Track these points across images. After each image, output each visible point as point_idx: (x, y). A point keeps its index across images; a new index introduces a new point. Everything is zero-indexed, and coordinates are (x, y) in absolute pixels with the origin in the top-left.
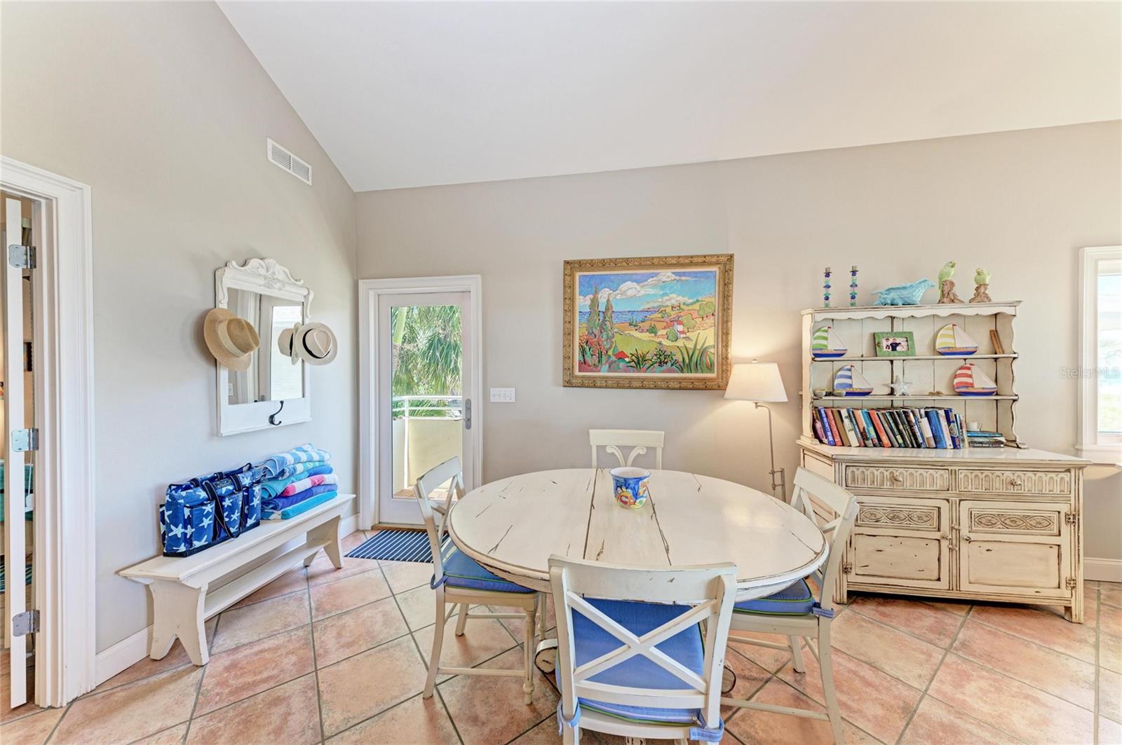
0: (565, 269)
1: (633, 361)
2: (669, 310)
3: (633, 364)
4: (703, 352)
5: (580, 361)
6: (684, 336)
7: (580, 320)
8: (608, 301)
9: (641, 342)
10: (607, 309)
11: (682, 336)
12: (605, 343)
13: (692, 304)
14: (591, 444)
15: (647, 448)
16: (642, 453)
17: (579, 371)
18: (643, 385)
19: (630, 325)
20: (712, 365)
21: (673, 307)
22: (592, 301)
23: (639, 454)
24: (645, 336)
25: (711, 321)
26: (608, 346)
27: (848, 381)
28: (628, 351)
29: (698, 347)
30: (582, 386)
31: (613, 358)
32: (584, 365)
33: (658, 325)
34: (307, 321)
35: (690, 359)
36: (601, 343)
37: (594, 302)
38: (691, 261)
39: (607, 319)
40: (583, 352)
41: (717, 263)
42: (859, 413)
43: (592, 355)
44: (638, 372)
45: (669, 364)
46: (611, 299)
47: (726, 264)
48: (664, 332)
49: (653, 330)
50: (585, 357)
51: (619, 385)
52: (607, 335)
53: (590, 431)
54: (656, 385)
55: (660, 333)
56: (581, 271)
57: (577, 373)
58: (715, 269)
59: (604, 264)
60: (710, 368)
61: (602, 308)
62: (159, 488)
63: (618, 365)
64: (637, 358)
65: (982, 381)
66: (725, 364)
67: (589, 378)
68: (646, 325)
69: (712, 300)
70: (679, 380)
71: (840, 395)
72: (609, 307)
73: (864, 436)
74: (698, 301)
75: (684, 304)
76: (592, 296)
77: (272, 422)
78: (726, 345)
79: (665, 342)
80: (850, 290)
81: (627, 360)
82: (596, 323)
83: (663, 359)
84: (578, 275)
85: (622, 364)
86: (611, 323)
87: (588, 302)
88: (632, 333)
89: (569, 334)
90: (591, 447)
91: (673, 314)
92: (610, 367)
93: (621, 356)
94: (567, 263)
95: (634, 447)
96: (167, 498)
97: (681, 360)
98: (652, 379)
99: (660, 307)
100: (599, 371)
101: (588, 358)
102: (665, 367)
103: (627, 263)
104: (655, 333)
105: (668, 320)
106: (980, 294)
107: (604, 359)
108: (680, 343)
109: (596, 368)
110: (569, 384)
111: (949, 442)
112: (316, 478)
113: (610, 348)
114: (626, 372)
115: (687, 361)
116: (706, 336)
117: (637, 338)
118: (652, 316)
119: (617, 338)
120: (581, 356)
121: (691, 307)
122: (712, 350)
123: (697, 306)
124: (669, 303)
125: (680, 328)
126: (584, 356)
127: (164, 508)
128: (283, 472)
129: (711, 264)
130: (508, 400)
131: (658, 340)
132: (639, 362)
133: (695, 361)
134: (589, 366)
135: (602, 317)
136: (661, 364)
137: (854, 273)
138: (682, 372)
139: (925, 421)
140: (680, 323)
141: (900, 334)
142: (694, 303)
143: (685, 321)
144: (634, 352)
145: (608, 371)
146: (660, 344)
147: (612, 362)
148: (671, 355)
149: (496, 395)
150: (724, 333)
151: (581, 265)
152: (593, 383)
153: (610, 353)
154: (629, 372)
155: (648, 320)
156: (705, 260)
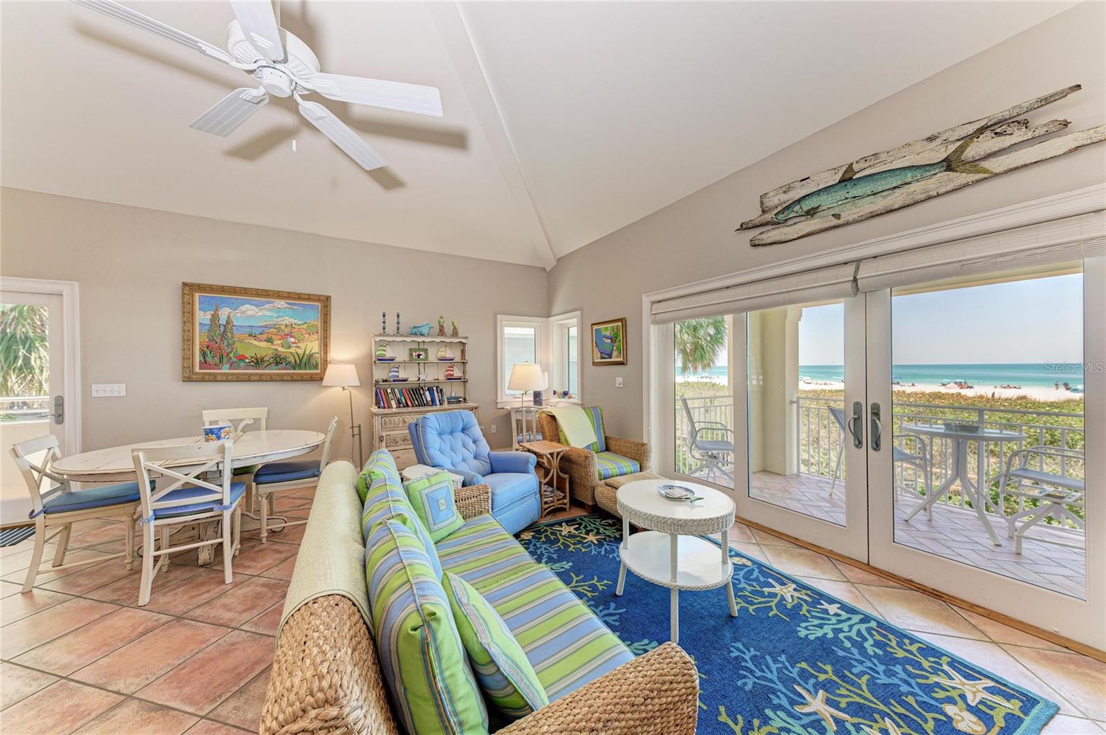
0: (183, 290)
1: (253, 361)
2: (283, 327)
3: (252, 364)
4: (310, 356)
5: (200, 361)
6: (296, 345)
7: (200, 330)
8: (229, 317)
9: (262, 348)
10: (228, 322)
11: (294, 345)
12: (226, 348)
13: (301, 325)
14: (204, 420)
15: (254, 419)
16: (249, 422)
17: (200, 369)
18: (261, 379)
19: (250, 336)
20: (317, 364)
21: (286, 326)
22: (213, 316)
23: (247, 424)
24: (263, 344)
25: (316, 336)
26: (229, 351)
27: (397, 374)
28: (248, 354)
29: (307, 353)
30: (203, 380)
31: (234, 359)
32: (204, 364)
33: (274, 337)
35: (301, 361)
36: (222, 348)
37: (215, 317)
38: (299, 297)
39: (228, 330)
40: (204, 354)
41: (319, 300)
42: (396, 390)
43: (213, 357)
44: (258, 369)
45: (284, 364)
46: (231, 316)
47: (325, 302)
48: (280, 342)
49: (270, 340)
50: (207, 358)
51: (239, 379)
52: (228, 342)
53: (204, 412)
54: (271, 379)
55: (275, 342)
56: (201, 292)
57: (197, 369)
58: (318, 304)
59: (223, 290)
60: (316, 367)
61: (223, 321)
63: (239, 364)
64: (257, 360)
65: (457, 373)
66: (325, 363)
67: (210, 374)
68: (265, 336)
69: (317, 323)
70: (292, 375)
71: (390, 381)
72: (229, 321)
73: (399, 402)
74: (306, 323)
75: (295, 324)
76: (212, 313)
78: (326, 353)
79: (280, 349)
80: (396, 325)
81: (247, 361)
82: (217, 333)
83: (278, 360)
84: (197, 296)
85: (242, 364)
86: (232, 333)
87: (210, 317)
88: (251, 341)
89: (188, 340)
90: (204, 422)
91: (287, 331)
92: (231, 365)
93: (242, 358)
94: (185, 284)
95: (242, 420)
97: (293, 361)
98: (268, 374)
99: (276, 324)
100: (221, 369)
101: (209, 359)
102: (280, 366)
103: (245, 291)
104: (272, 343)
105: (282, 334)
106: (455, 333)
107: (225, 360)
108: (293, 350)
109: (216, 366)
110: (189, 378)
111: (438, 402)
113: (231, 352)
114: (246, 369)
115: (298, 362)
116: (312, 346)
117: (254, 345)
118: (269, 331)
119: (238, 346)
120: (202, 357)
121: (300, 327)
122: (317, 355)
123: (305, 326)
124: (282, 323)
125: (292, 340)
126: (204, 357)
129: (314, 300)
130: (117, 395)
131: (274, 348)
132: (258, 362)
133: (305, 362)
134: (210, 365)
135: (222, 331)
136: (277, 364)
137: (398, 316)
138: (294, 369)
139: (427, 393)
140: (293, 337)
141: (422, 350)
142: (303, 324)
143: (296, 336)
144: (254, 355)
145: (230, 369)
146: (276, 350)
147: (233, 363)
148: (285, 358)
149: (99, 390)
150: (325, 345)
151: (200, 288)
152: (214, 379)
153: (231, 355)
154: (249, 369)
155: (265, 333)
156: (309, 297)
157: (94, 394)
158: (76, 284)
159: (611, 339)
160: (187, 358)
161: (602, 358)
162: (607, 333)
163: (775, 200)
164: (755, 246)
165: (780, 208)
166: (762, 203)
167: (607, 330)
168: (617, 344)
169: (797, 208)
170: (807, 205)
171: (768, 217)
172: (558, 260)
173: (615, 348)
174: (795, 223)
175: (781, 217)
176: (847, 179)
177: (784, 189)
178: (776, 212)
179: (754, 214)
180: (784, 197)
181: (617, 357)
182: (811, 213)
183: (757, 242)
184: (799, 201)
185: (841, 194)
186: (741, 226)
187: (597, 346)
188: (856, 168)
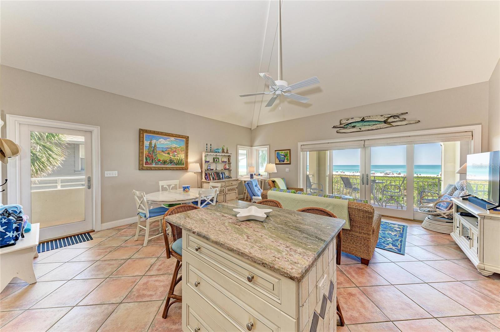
0: (140, 132)
2: (173, 148)
3: (163, 163)
4: (182, 160)
5: (145, 162)
7: (146, 149)
8: (155, 144)
9: (165, 157)
10: (155, 146)
11: (176, 156)
15: (175, 185)
16: (174, 186)
17: (145, 165)
18: (167, 169)
19: (162, 151)
20: (184, 163)
22: (150, 143)
24: (167, 155)
25: (183, 152)
26: (155, 158)
27: (210, 167)
28: (161, 159)
29: (180, 159)
30: (147, 170)
31: (157, 161)
32: (147, 163)
33: (170, 152)
35: (178, 162)
36: (153, 156)
37: (150, 144)
38: (179, 136)
40: (146, 159)
41: (185, 138)
42: (213, 173)
43: (150, 160)
44: (165, 165)
45: (173, 163)
47: (187, 138)
48: (172, 154)
49: (169, 154)
50: (147, 160)
51: (159, 169)
52: (155, 154)
54: (170, 169)
55: (170, 154)
56: (146, 133)
57: (144, 165)
58: (184, 139)
59: (154, 132)
60: (183, 164)
61: (153, 146)
64: (164, 161)
65: (227, 167)
66: (187, 163)
67: (149, 167)
68: (167, 152)
69: (184, 147)
70: (176, 167)
71: (209, 170)
73: (213, 178)
76: (150, 142)
78: (187, 159)
79: (172, 157)
80: (210, 149)
81: (161, 162)
82: (151, 150)
83: (171, 162)
84: (145, 134)
85: (159, 163)
86: (156, 150)
87: (149, 143)
88: (163, 154)
89: (141, 152)
91: (174, 150)
92: (156, 164)
93: (159, 160)
94: (141, 130)
95: (171, 185)
97: (176, 162)
98: (168, 167)
99: (171, 147)
100: (152, 165)
101: (148, 161)
102: (172, 164)
104: (169, 155)
105: (173, 151)
106: (227, 152)
107: (154, 161)
108: (176, 158)
109: (151, 164)
110: (141, 168)
111: (224, 178)
113: (156, 158)
114: (161, 165)
116: (182, 156)
117: (164, 155)
118: (169, 150)
119: (158, 155)
120: (146, 160)
121: (178, 148)
122: (184, 160)
123: (180, 148)
124: (173, 146)
125: (176, 153)
129: (183, 138)
130: (114, 176)
131: (170, 156)
132: (165, 162)
133: (179, 162)
134: (149, 163)
135: (153, 149)
136: (171, 163)
137: (211, 145)
138: (176, 165)
139: (221, 174)
140: (176, 152)
141: (217, 158)
143: (177, 152)
144: (163, 160)
145: (155, 165)
146: (171, 157)
147: (156, 162)
148: (173, 161)
149: (108, 174)
150: (187, 156)
151: (146, 131)
152: (151, 169)
153: (156, 159)
154: (162, 165)
155: (167, 151)
157: (106, 176)
158: (99, 127)
159: (284, 156)
160: (140, 161)
161: (279, 162)
162: (283, 154)
163: (344, 122)
164: (338, 133)
165: (345, 124)
166: (340, 122)
167: (282, 153)
168: (287, 157)
169: (350, 125)
170: (353, 125)
171: (342, 126)
172: (257, 126)
173: (286, 159)
174: (349, 129)
175: (345, 126)
176: (363, 120)
177: (347, 119)
178: (344, 125)
179: (338, 124)
180: (347, 122)
181: (287, 162)
182: (354, 127)
183: (339, 132)
184: (350, 123)
185: (361, 124)
186: (334, 127)
187: (277, 158)
188: (365, 118)
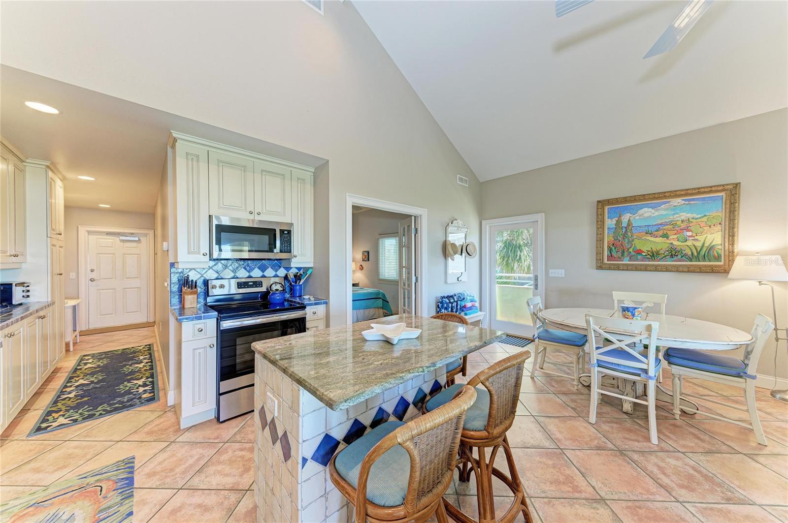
0: (597, 206)
1: (649, 255)
2: (679, 223)
3: (649, 256)
4: (711, 248)
5: (608, 255)
6: (693, 238)
7: (608, 232)
8: (629, 220)
9: (658, 243)
10: (628, 225)
11: (691, 238)
12: (627, 244)
13: (700, 218)
14: (614, 298)
16: (650, 306)
17: (608, 261)
18: (656, 269)
19: (646, 233)
20: (720, 256)
21: (682, 221)
22: (617, 221)
23: (648, 306)
24: (659, 240)
25: (718, 228)
26: (629, 246)
28: (644, 249)
29: (707, 245)
30: (610, 269)
31: (633, 253)
32: (611, 257)
33: (669, 233)
34: (467, 241)
35: (698, 253)
36: (623, 245)
37: (619, 222)
39: (628, 231)
40: (610, 250)
41: (723, 190)
43: (617, 252)
44: (653, 261)
45: (679, 257)
46: (631, 219)
47: (733, 190)
48: (675, 237)
49: (665, 236)
50: (612, 253)
51: (637, 268)
52: (629, 240)
53: (613, 292)
54: (667, 269)
55: (670, 237)
56: (608, 205)
57: (606, 261)
58: (723, 194)
59: (625, 200)
60: (718, 258)
61: (624, 225)
62: (437, 298)
63: (637, 257)
64: (652, 253)
66: (731, 256)
67: (615, 264)
68: (660, 233)
69: (720, 214)
70: (688, 267)
72: (629, 223)
74: (705, 216)
75: (693, 218)
76: (617, 219)
77: (458, 280)
78: (732, 243)
79: (675, 243)
81: (644, 254)
82: (620, 234)
83: (673, 253)
84: (606, 208)
85: (639, 257)
86: (632, 233)
87: (615, 222)
88: (647, 238)
89: (600, 240)
90: (614, 300)
91: (683, 226)
92: (630, 258)
93: (639, 252)
94: (599, 202)
95: (644, 302)
96: (441, 300)
97: (690, 254)
98: (664, 265)
99: (671, 221)
100: (622, 261)
101: (614, 254)
102: (675, 258)
103: (643, 198)
104: (667, 238)
105: (678, 229)
107: (626, 254)
108: (689, 243)
109: (620, 259)
110: (600, 267)
112: (473, 303)
113: (631, 248)
114: (643, 261)
115: (696, 254)
116: (715, 238)
117: (652, 241)
118: (665, 227)
119: (636, 242)
120: (609, 252)
121: (699, 220)
122: (720, 247)
123: (705, 219)
125: (689, 234)
126: (611, 252)
127: (439, 304)
128: (464, 298)
129: (717, 191)
130: (560, 276)
131: (669, 242)
132: (653, 255)
134: (615, 258)
135: (624, 232)
136: (672, 256)
138: (691, 261)
140: (690, 231)
142: (702, 217)
143: (694, 229)
144: (650, 249)
145: (629, 261)
146: (672, 244)
147: (632, 256)
148: (681, 251)
150: (731, 234)
151: (609, 202)
152: (618, 268)
153: (631, 250)
154: (646, 261)
155: (660, 230)
156: (711, 189)
157: (553, 275)
158: (543, 215)
160: (599, 253)
